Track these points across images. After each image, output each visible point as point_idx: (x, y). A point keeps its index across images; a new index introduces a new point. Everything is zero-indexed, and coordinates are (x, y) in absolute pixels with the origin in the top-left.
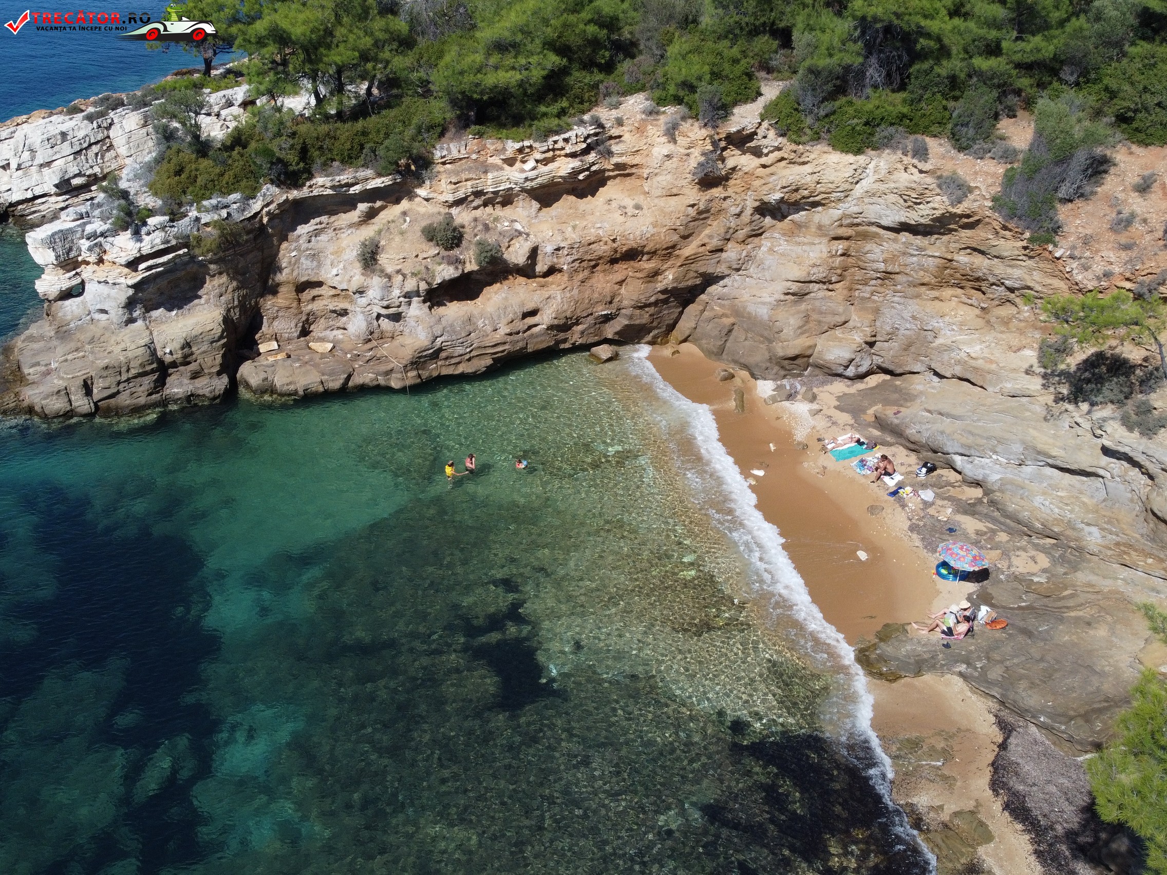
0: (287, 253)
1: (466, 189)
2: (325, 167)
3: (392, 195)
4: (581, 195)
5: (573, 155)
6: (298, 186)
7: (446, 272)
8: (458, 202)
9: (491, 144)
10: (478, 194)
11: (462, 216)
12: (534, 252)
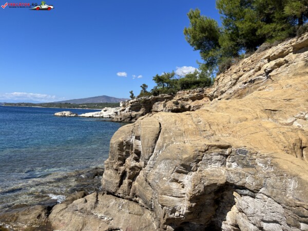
0: (154, 106)
1: (180, 97)
2: (161, 94)
3: (170, 99)
4: (199, 100)
5: (197, 92)
6: (156, 96)
7: (175, 107)
8: (180, 99)
9: (185, 92)
10: (183, 98)
11: (179, 101)
12: (190, 107)
